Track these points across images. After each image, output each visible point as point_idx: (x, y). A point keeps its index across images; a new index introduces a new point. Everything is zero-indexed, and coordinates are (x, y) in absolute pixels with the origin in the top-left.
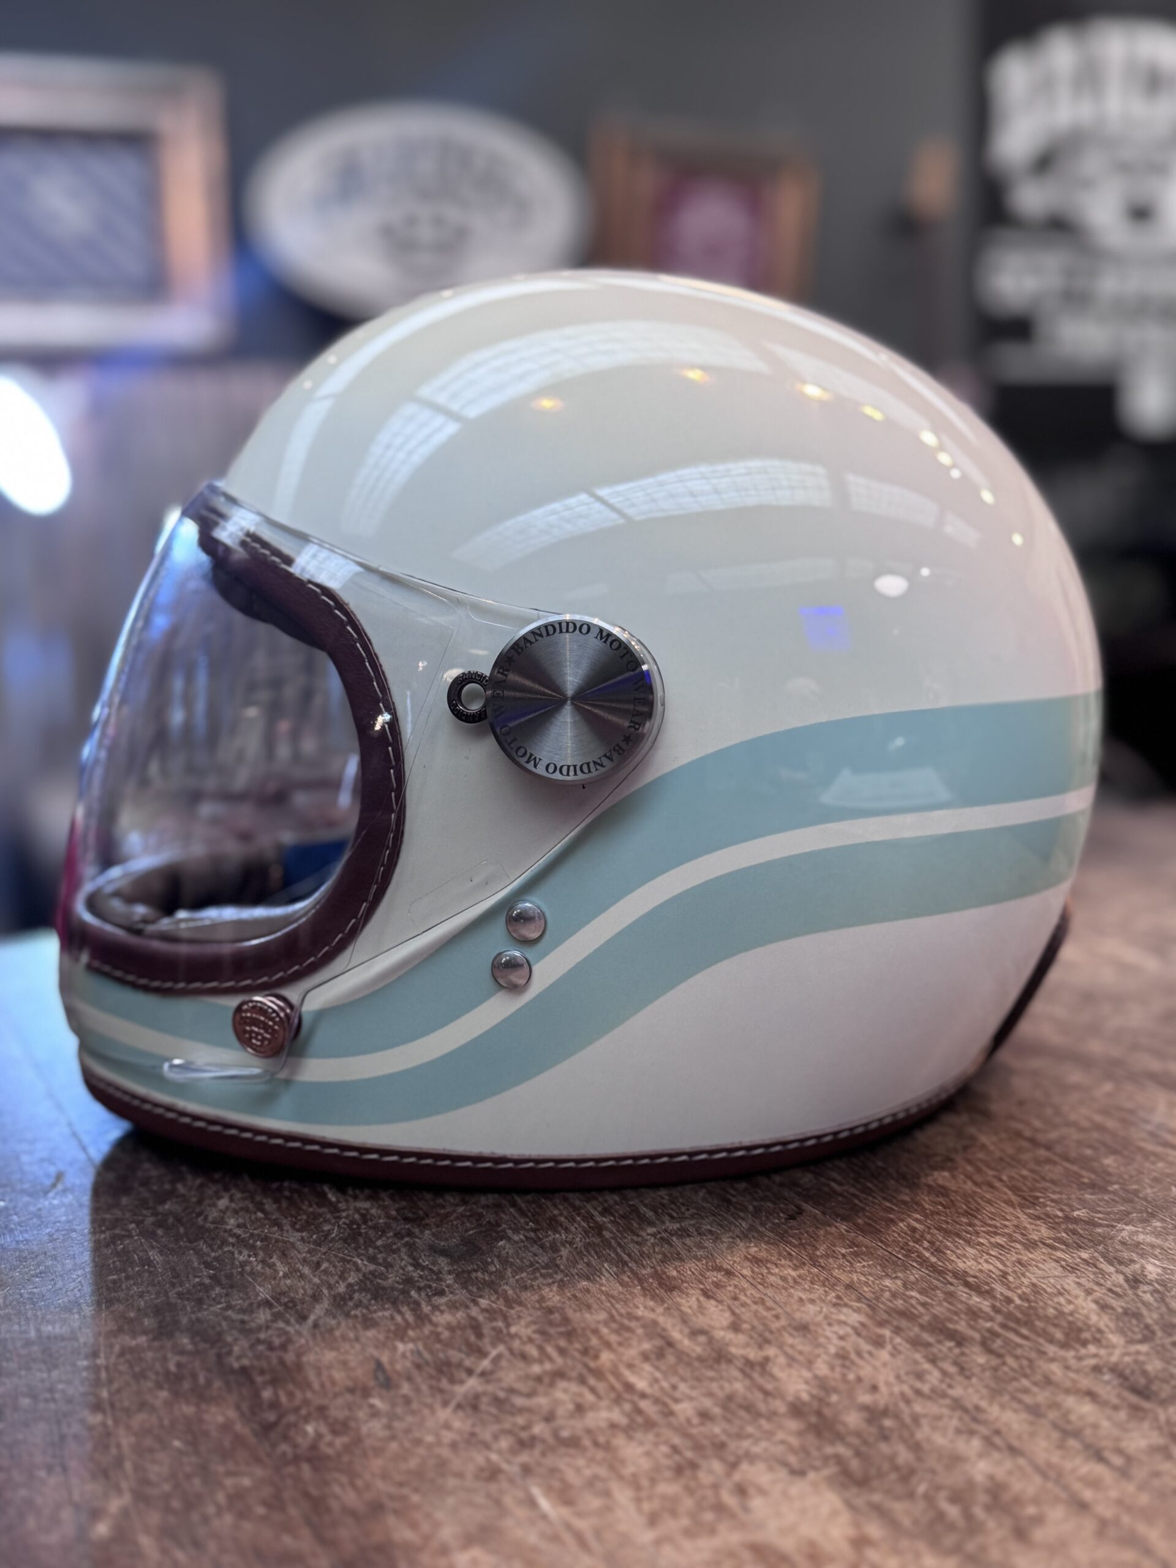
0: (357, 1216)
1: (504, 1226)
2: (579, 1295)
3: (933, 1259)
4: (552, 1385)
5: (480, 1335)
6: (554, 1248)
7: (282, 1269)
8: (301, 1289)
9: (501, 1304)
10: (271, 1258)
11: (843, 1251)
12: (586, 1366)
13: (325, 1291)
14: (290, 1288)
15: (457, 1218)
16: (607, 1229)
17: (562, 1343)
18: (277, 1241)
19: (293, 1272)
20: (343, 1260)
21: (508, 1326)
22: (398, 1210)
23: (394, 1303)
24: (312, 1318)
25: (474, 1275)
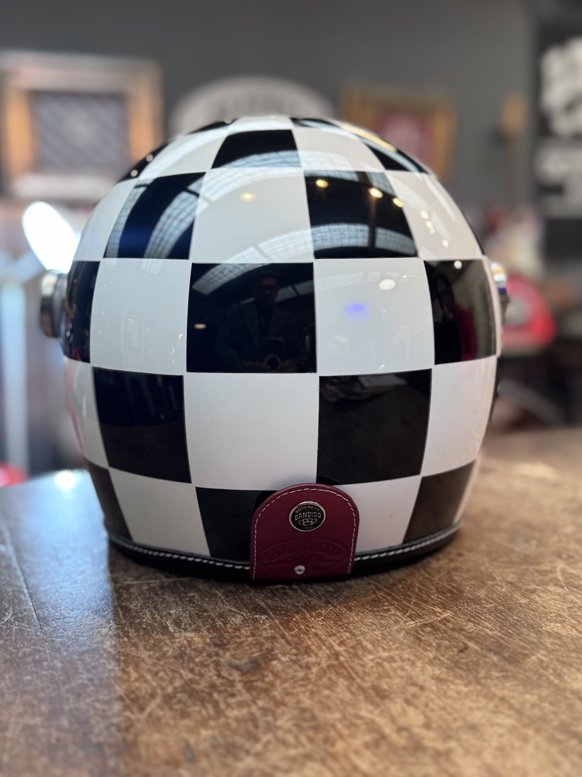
0: (185, 642)
1: (276, 651)
2: (323, 700)
3: (556, 681)
4: (303, 765)
5: (256, 726)
6: (308, 667)
7: (134, 675)
8: (144, 689)
9: (271, 705)
10: (128, 667)
11: (497, 674)
12: (326, 751)
13: (159, 691)
14: (137, 689)
15: (247, 645)
16: (342, 655)
17: (311, 733)
18: (134, 657)
19: (141, 678)
20: (173, 671)
21: (276, 719)
22: (211, 639)
23: (203, 702)
24: (149, 709)
25: (255, 684)
